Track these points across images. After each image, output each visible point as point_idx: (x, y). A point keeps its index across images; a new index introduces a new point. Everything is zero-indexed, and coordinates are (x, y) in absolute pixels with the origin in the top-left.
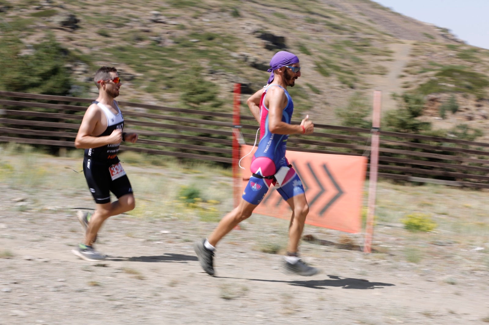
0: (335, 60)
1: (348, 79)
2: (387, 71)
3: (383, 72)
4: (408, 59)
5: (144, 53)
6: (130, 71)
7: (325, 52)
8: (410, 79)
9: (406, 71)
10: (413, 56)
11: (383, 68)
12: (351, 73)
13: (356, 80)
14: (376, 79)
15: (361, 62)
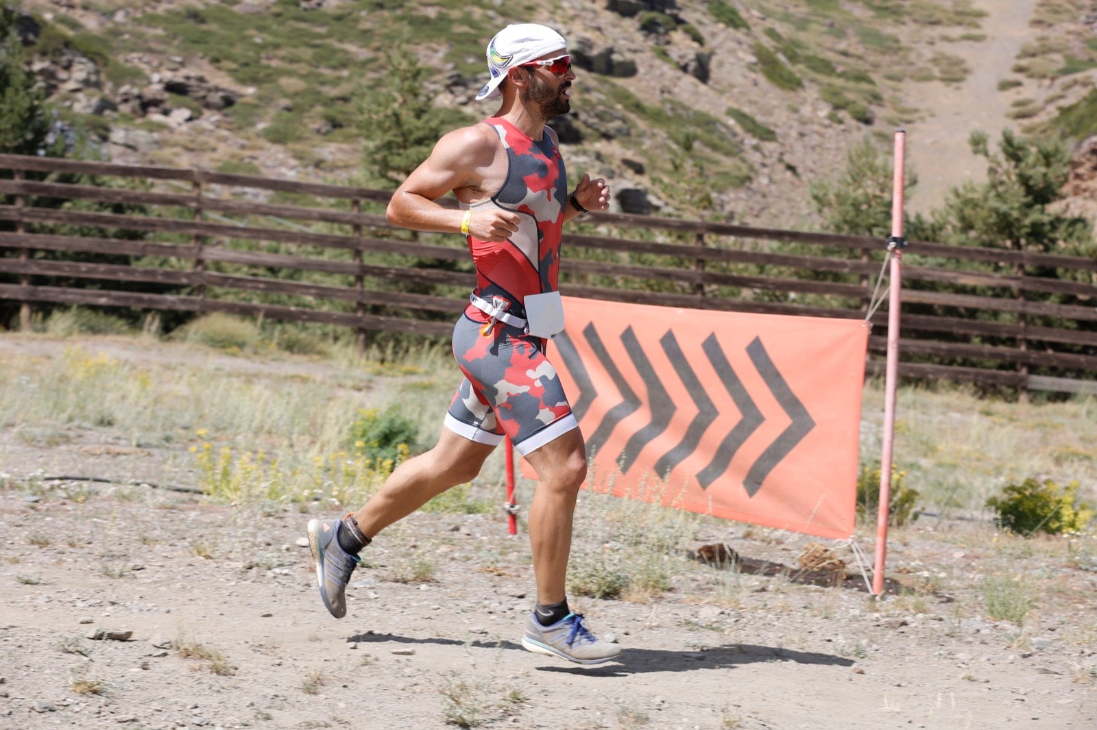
0: (814, 40)
1: (850, 96)
2: (966, 71)
3: (954, 74)
4: (1028, 36)
5: (261, 29)
6: (222, 80)
7: (786, 18)
8: (1031, 90)
9: (1020, 70)
10: (1038, 23)
11: (958, 62)
12: (861, 78)
13: (876, 98)
14: (938, 94)
15: (891, 47)
